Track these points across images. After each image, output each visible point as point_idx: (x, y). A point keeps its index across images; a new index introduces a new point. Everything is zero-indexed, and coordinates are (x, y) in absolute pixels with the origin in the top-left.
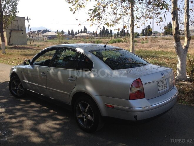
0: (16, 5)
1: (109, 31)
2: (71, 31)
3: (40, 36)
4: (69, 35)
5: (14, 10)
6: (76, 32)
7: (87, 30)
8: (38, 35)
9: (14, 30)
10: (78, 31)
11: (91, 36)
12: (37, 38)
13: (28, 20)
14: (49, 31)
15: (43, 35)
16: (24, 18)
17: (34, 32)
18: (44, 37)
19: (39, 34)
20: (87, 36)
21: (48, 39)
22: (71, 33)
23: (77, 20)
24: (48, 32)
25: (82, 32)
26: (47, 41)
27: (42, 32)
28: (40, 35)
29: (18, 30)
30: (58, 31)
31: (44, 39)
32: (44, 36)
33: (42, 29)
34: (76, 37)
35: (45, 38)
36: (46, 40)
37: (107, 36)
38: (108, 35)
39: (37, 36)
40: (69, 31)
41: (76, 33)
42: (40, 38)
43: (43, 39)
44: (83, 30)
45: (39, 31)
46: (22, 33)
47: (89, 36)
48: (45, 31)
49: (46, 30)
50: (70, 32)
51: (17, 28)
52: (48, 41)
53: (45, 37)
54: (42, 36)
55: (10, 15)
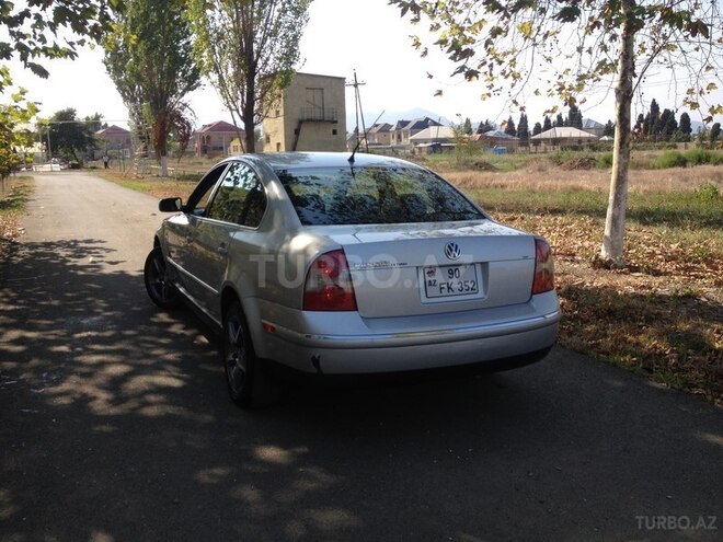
0: (295, 38)
1: (678, 118)
2: (517, 123)
3: (405, 142)
4: (509, 136)
5: (290, 55)
6: (538, 125)
7: (580, 116)
8: (399, 137)
9: (310, 121)
10: (547, 121)
11: (597, 140)
12: (392, 148)
13: (356, 85)
14: (435, 124)
15: (413, 137)
16: (342, 80)
17: (386, 128)
18: (416, 144)
19: (402, 136)
20: (580, 140)
21: (429, 153)
22: (516, 127)
23: (431, 77)
24: (431, 128)
25: (560, 123)
26: (424, 160)
27: (414, 127)
28: (406, 136)
29: (321, 121)
30: (472, 121)
31: (417, 150)
32: (416, 142)
33: (413, 118)
34: (536, 143)
35: (420, 148)
36: (424, 153)
37: (668, 140)
38: (669, 133)
39: (394, 143)
40: (510, 123)
41: (538, 129)
42: (403, 148)
43: (413, 152)
44: (565, 116)
45: (403, 124)
46: (335, 132)
47: (589, 140)
48: (423, 124)
49: (427, 119)
50: (513, 125)
51: (317, 115)
52: (429, 158)
53: (421, 145)
54: (411, 140)
55: (276, 73)
